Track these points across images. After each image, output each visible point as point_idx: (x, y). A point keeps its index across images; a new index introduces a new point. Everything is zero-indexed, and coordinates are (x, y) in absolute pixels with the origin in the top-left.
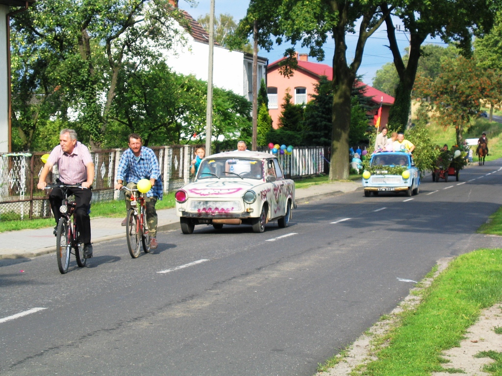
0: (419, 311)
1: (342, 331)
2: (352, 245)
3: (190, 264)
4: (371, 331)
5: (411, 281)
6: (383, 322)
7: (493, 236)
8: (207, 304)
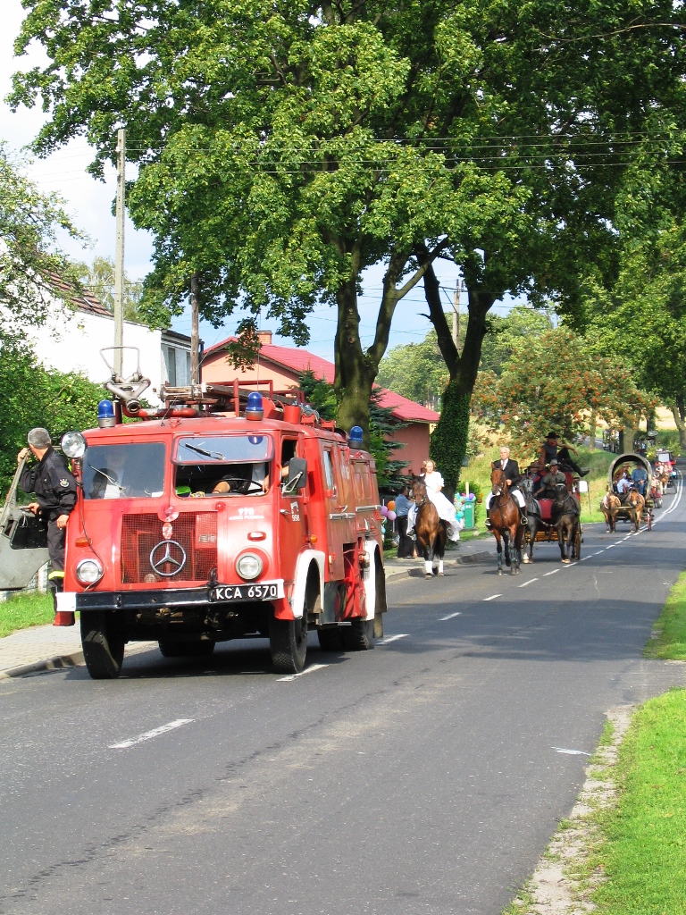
0: (629, 810)
1: (505, 854)
2: (438, 686)
3: (162, 729)
4: (553, 851)
5: (579, 752)
6: (567, 833)
7: (680, 662)
8: (233, 807)
